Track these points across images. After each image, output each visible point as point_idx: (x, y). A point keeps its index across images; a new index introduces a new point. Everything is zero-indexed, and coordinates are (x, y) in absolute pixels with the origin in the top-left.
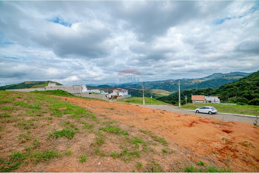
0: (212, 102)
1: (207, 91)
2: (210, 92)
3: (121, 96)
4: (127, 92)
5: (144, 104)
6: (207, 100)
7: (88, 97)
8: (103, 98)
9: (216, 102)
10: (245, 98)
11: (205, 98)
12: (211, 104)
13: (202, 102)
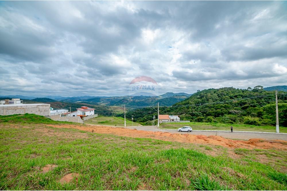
0: (175, 121)
1: (163, 109)
2: (165, 110)
3: (88, 116)
4: (94, 111)
5: (125, 126)
6: (171, 119)
7: (59, 121)
8: (77, 121)
9: (177, 121)
10: (190, 115)
11: (170, 117)
12: (174, 122)
13: (167, 120)
